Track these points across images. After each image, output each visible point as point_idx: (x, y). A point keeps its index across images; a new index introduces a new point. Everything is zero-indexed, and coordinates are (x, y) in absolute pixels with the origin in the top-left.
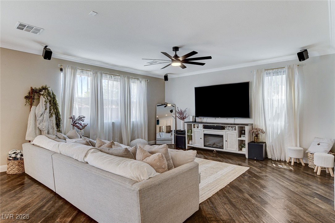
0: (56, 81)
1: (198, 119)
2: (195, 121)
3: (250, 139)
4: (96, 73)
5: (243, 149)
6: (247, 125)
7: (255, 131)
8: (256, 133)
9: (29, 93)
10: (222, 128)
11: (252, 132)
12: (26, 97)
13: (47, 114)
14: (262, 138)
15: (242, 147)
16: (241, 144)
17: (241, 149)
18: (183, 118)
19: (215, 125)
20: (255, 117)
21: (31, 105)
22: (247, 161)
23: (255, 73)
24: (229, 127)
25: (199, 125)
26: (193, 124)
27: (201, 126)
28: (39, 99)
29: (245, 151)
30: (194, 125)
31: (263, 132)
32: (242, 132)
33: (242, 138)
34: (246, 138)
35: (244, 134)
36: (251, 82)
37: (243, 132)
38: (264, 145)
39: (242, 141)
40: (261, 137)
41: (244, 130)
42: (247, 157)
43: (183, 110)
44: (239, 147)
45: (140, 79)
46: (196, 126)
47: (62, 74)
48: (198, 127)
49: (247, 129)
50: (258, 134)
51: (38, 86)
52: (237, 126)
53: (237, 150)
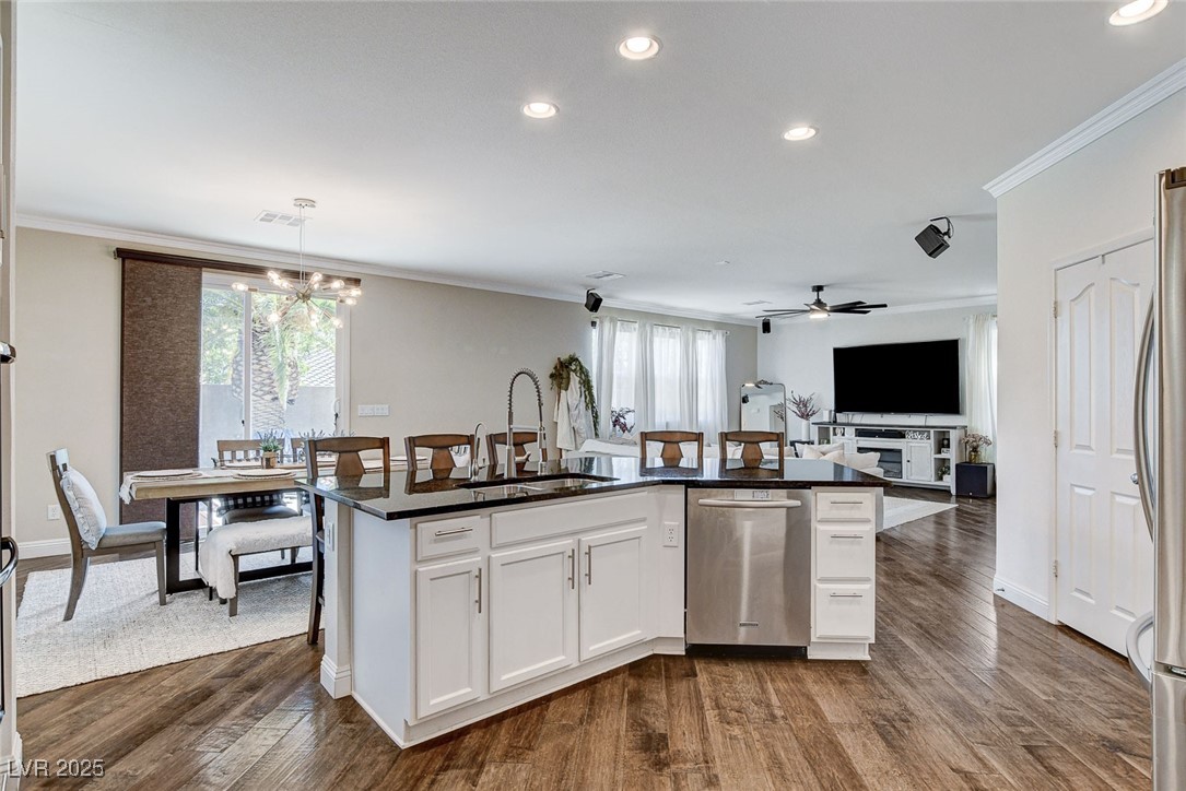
0: (583, 342)
1: (841, 417)
2: (835, 422)
3: (961, 456)
4: (644, 326)
5: (945, 477)
6: (955, 428)
7: (971, 439)
8: (973, 445)
9: (556, 368)
10: (901, 435)
11: (964, 443)
12: (552, 376)
13: (583, 406)
14: (985, 455)
15: (944, 473)
16: (942, 468)
17: (941, 479)
18: (805, 416)
19: (883, 429)
20: (971, 411)
21: (560, 388)
22: (953, 499)
23: (971, 321)
24: (915, 432)
25: (847, 428)
26: (831, 428)
27: (850, 431)
28: (569, 378)
29: (949, 481)
30: (834, 429)
31: (988, 443)
32: (942, 443)
33: (943, 456)
34: (952, 455)
35: (948, 446)
36: (964, 340)
37: (946, 442)
38: (989, 468)
39: (944, 460)
40: (983, 454)
41: (948, 440)
42: (953, 492)
43: (805, 397)
44: (936, 473)
45: (714, 332)
46: (838, 431)
47: (595, 333)
48: (843, 435)
49: (954, 436)
50: (978, 446)
51: (565, 357)
52: (932, 431)
53: (933, 479)
